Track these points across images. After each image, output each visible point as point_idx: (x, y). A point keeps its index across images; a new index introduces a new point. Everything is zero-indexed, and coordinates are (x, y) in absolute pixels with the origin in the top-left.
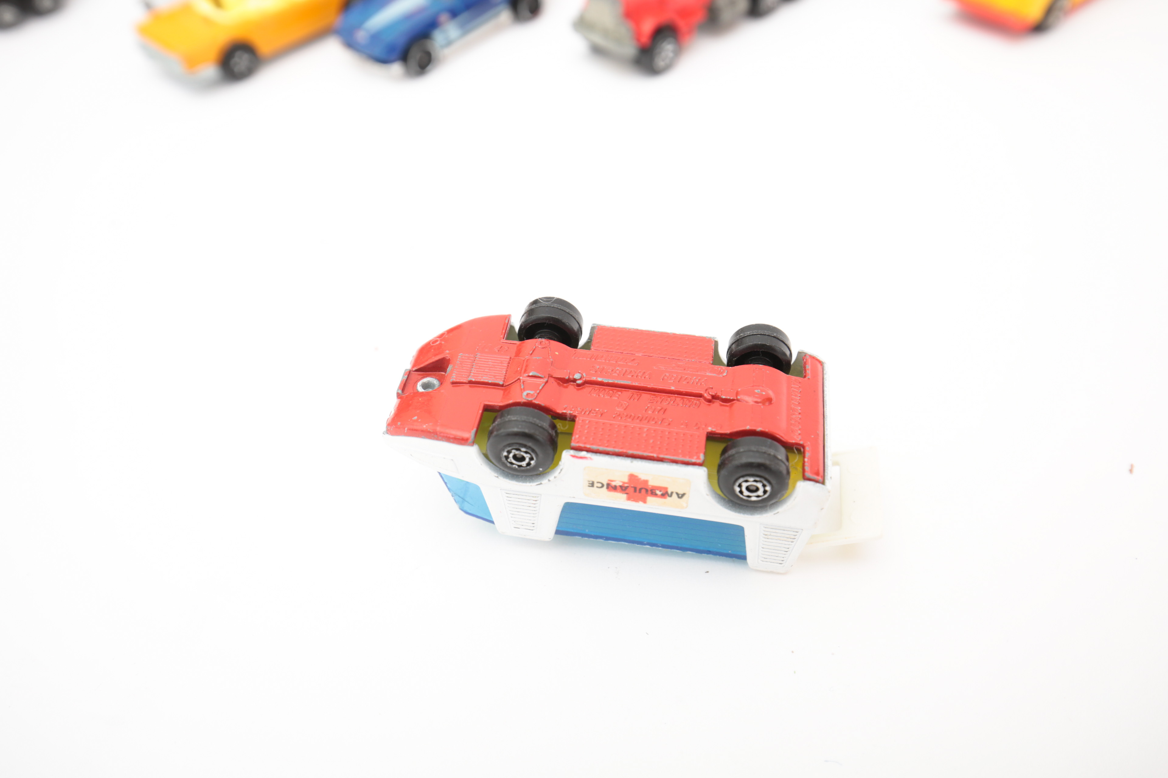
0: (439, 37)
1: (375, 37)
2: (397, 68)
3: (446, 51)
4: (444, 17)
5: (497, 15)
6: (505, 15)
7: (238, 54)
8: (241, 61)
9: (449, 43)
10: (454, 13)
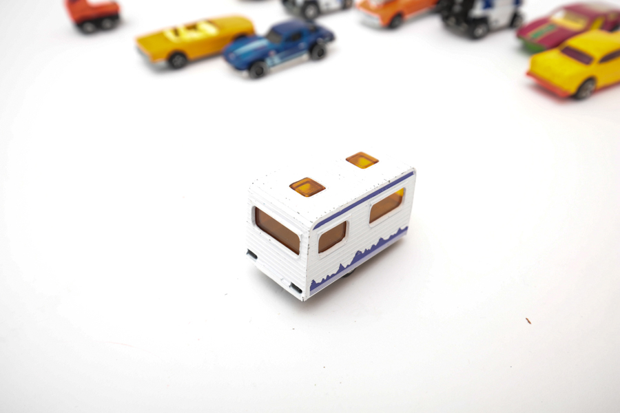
0: (268, 62)
1: (238, 57)
2: (245, 73)
3: (272, 69)
4: (272, 53)
5: (301, 55)
6: (305, 56)
7: (177, 57)
8: (178, 60)
9: (274, 65)
10: (278, 51)
